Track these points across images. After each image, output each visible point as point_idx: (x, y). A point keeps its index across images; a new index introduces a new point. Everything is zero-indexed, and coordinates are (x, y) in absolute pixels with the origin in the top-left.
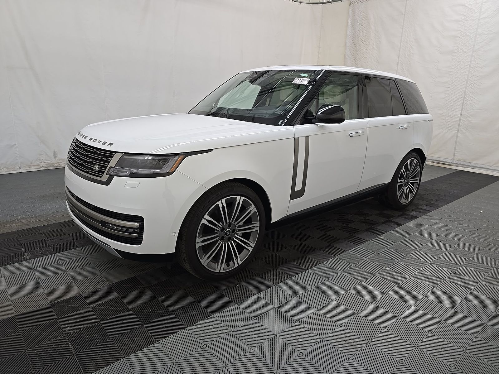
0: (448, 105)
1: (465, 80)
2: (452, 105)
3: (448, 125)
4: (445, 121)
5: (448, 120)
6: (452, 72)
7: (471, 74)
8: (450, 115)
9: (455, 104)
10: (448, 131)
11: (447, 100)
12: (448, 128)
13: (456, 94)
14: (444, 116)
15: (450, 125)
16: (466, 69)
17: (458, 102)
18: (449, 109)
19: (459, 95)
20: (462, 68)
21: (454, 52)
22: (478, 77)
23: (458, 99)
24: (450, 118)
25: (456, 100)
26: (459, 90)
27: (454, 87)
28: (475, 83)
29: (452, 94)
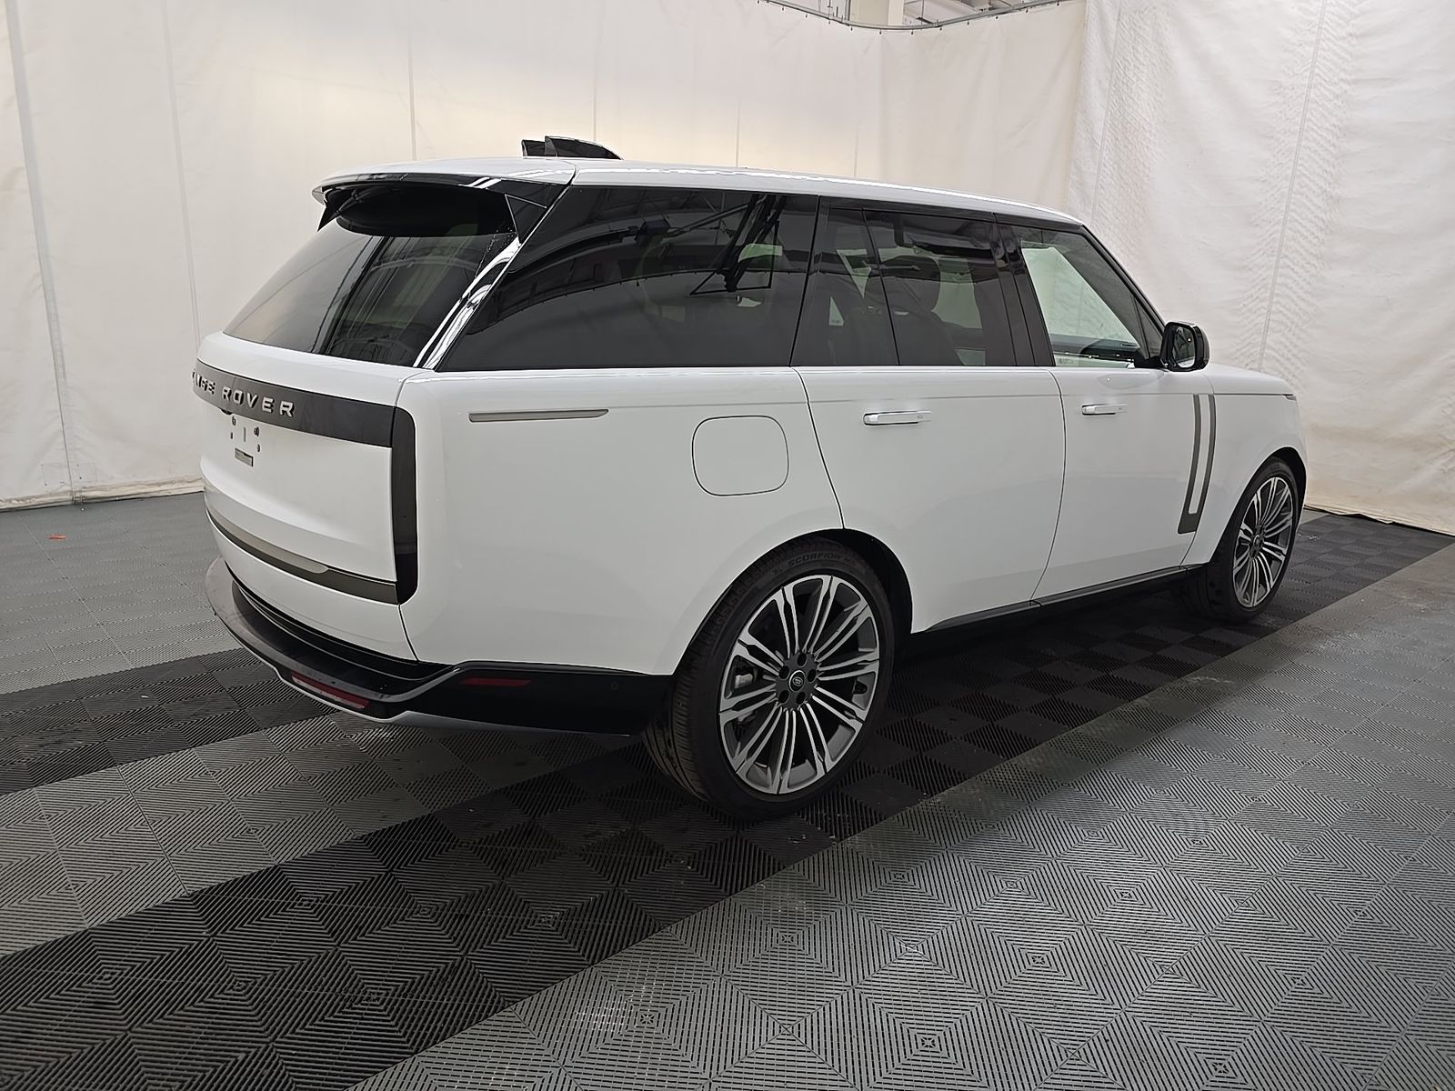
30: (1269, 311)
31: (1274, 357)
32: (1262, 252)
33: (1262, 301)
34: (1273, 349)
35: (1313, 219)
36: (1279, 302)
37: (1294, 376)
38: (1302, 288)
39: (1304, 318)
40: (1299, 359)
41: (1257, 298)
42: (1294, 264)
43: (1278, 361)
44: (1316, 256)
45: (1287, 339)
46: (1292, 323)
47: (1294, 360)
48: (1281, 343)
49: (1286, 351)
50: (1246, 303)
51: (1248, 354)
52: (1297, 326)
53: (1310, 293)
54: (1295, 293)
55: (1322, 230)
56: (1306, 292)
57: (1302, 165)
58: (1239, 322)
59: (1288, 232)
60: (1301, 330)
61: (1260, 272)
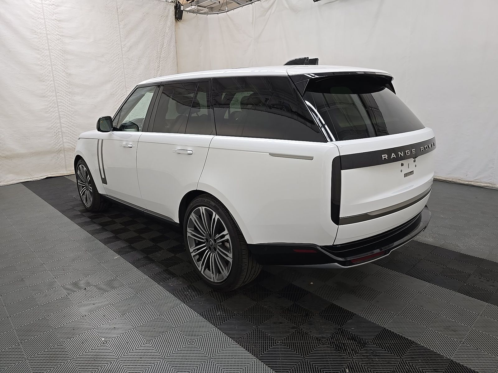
30: (59, 111)
31: (65, 127)
32: (49, 91)
33: (55, 108)
34: (64, 124)
35: (64, 80)
36: (61, 108)
37: (74, 132)
38: (68, 103)
39: (71, 113)
40: (74, 126)
41: (53, 107)
42: (62, 95)
43: (67, 127)
44: (69, 92)
45: (68, 120)
46: (68, 114)
47: (72, 127)
48: (66, 121)
49: (69, 124)
50: (49, 109)
51: (56, 126)
52: (70, 115)
53: (71, 104)
54: (66, 104)
55: (68, 84)
56: (69, 104)
57: (53, 61)
58: (49, 116)
59: (56, 84)
60: (72, 117)
61: (51, 98)
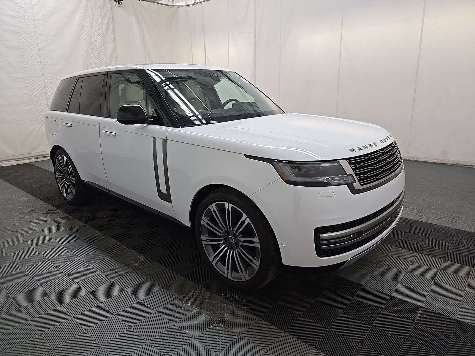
0: (33, 100)
1: (41, 76)
2: (37, 100)
3: (40, 119)
4: (36, 116)
5: (38, 114)
6: (26, 68)
7: (45, 70)
8: (39, 110)
9: (39, 98)
10: (41, 125)
11: (30, 96)
12: (41, 122)
13: (37, 89)
14: (33, 111)
15: (42, 119)
16: (38, 65)
17: (41, 97)
18: (35, 104)
19: (40, 91)
20: (34, 65)
21: (21, 49)
22: (51, 73)
23: (41, 94)
24: (39, 112)
25: (39, 96)
26: (39, 85)
27: (33, 83)
28: (51, 79)
29: (33, 89)
